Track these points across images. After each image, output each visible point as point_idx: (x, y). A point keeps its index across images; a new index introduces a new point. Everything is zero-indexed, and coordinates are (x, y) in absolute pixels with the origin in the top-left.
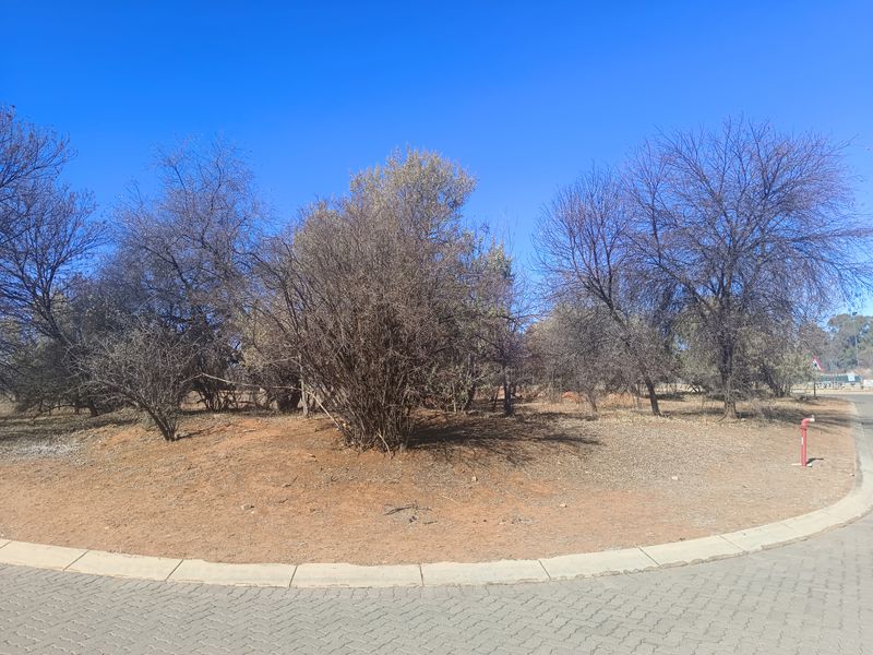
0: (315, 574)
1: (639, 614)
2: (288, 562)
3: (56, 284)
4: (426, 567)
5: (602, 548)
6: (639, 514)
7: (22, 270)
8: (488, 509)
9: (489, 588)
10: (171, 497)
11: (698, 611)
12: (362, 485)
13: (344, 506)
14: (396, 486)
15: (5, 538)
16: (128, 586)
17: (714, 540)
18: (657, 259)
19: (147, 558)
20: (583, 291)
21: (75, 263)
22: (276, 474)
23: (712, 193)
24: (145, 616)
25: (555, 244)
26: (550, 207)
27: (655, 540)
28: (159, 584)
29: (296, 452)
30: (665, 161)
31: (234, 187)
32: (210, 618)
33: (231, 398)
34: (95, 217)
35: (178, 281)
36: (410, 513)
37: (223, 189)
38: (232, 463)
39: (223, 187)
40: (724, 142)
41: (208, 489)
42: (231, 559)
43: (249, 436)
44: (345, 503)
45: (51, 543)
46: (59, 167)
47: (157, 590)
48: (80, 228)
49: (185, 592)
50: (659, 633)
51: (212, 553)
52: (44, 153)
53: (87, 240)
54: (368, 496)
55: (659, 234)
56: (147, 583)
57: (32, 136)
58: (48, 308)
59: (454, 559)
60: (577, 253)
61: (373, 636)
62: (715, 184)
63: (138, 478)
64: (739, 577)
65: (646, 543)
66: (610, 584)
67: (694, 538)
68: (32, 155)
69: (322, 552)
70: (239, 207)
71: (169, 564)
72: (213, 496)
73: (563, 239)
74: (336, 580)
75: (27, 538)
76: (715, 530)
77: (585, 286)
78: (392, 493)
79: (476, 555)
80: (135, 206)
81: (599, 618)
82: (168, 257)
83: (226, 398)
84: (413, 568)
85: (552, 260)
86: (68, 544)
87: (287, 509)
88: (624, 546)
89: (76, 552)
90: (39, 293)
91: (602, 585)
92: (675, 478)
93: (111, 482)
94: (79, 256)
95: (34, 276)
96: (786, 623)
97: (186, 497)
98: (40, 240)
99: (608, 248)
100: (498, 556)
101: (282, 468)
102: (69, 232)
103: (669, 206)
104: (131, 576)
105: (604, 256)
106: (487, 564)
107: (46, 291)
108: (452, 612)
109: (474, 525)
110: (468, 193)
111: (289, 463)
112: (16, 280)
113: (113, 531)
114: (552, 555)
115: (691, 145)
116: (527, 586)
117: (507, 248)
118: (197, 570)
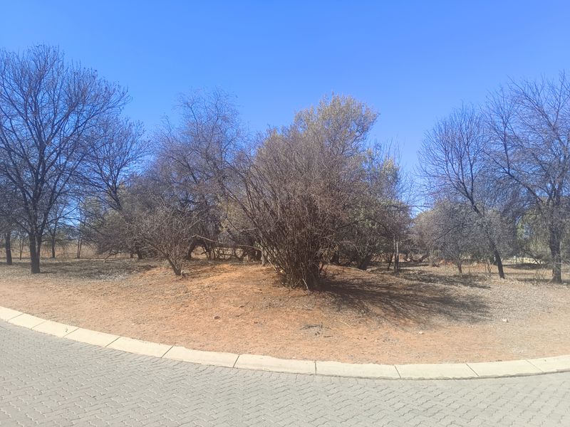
0: (249, 361)
1: (456, 406)
2: (235, 352)
3: (120, 178)
4: (319, 364)
5: (441, 362)
6: (473, 342)
7: (101, 170)
8: (369, 331)
9: (359, 380)
10: (173, 309)
11: (498, 408)
12: (288, 310)
13: (275, 321)
14: (310, 312)
15: (76, 326)
16: (140, 359)
17: (522, 362)
18: (507, 169)
19: (152, 343)
20: (453, 190)
21: (131, 166)
22: (236, 299)
23: (550, 125)
24: (146, 377)
25: (435, 158)
26: (431, 132)
27: (479, 359)
28: (156, 359)
29: (250, 287)
30: (514, 101)
31: (225, 119)
32: (182, 382)
33: (222, 252)
34: (144, 138)
35: (191, 178)
36: (316, 329)
37: (219, 122)
38: (211, 290)
39: (220, 120)
40: (559, 87)
41: (195, 305)
42: (202, 348)
43: (224, 275)
44: (276, 320)
45: (101, 331)
46: (121, 108)
47: (156, 362)
48: (135, 145)
49: (171, 365)
50: (465, 418)
51: (191, 344)
52: (113, 98)
53: (138, 151)
54: (291, 317)
55: (509, 152)
56: (151, 358)
57: (106, 88)
58: (115, 192)
59: (339, 360)
60: (450, 164)
61: (277, 401)
62: (552, 118)
63: (156, 296)
64: (534, 389)
65: (473, 361)
66: (441, 384)
67: (509, 360)
68: (107, 100)
69: (256, 349)
70: (229, 133)
71: (165, 347)
72: (198, 310)
73: (440, 154)
74: (261, 366)
75: (88, 327)
76: (525, 356)
77: (455, 187)
78: (307, 316)
79: (353, 359)
80: (167, 132)
81: (426, 406)
82: (185, 164)
83: (218, 252)
84: (311, 364)
85: (431, 169)
86: (110, 332)
87: (240, 320)
88: (456, 362)
89: (113, 337)
90: (111, 184)
91: (436, 385)
92: (505, 320)
93: (140, 298)
94: (134, 162)
95: (107, 173)
96: (560, 422)
97: (182, 309)
98: (111, 152)
99: (472, 162)
100: (368, 361)
101: (241, 295)
102: (129, 147)
103: (517, 132)
104: (141, 353)
105: (469, 167)
106: (360, 365)
107: (114, 183)
108: (330, 392)
109: (357, 341)
110: (372, 123)
111: (245, 293)
112: (97, 175)
113: (137, 326)
114: (405, 363)
115: (535, 91)
116: (384, 381)
117: (397, 160)
118: (180, 353)
